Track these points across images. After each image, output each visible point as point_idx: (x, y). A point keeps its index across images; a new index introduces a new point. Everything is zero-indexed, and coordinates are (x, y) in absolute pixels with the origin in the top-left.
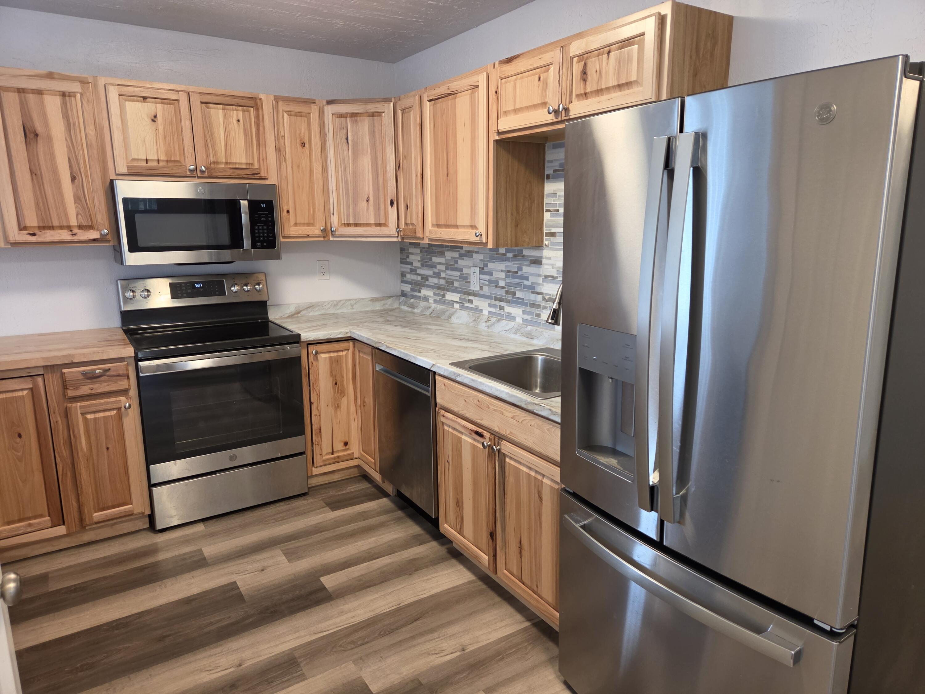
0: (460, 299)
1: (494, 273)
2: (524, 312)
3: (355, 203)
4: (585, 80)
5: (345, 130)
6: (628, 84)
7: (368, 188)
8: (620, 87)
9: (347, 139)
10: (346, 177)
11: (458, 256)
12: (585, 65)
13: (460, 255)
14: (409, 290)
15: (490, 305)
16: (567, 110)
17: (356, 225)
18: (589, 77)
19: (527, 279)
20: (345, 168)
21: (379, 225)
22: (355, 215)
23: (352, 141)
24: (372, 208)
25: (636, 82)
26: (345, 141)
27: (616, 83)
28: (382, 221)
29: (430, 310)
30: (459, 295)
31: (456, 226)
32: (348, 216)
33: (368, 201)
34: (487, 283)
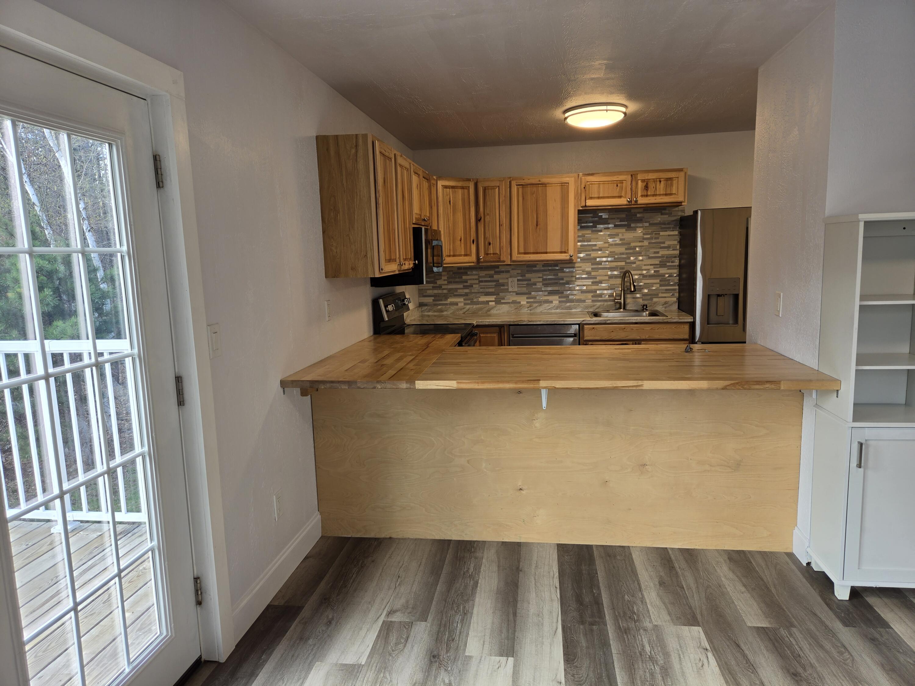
0: (495, 298)
1: (532, 279)
2: (559, 297)
3: (454, 243)
4: (647, 190)
5: (449, 196)
6: (671, 194)
7: (460, 233)
8: (666, 195)
9: (450, 202)
10: (449, 225)
11: (493, 273)
12: (647, 184)
13: (495, 272)
14: (432, 301)
15: (527, 298)
16: (636, 201)
17: (454, 256)
18: (649, 189)
19: (563, 279)
20: (448, 219)
21: (466, 255)
22: (454, 250)
23: (453, 203)
24: (463, 245)
25: (675, 194)
26: (448, 203)
27: (665, 193)
28: (468, 253)
29: (465, 310)
30: (495, 297)
31: (546, 253)
32: (450, 250)
33: (460, 240)
34: (525, 285)
